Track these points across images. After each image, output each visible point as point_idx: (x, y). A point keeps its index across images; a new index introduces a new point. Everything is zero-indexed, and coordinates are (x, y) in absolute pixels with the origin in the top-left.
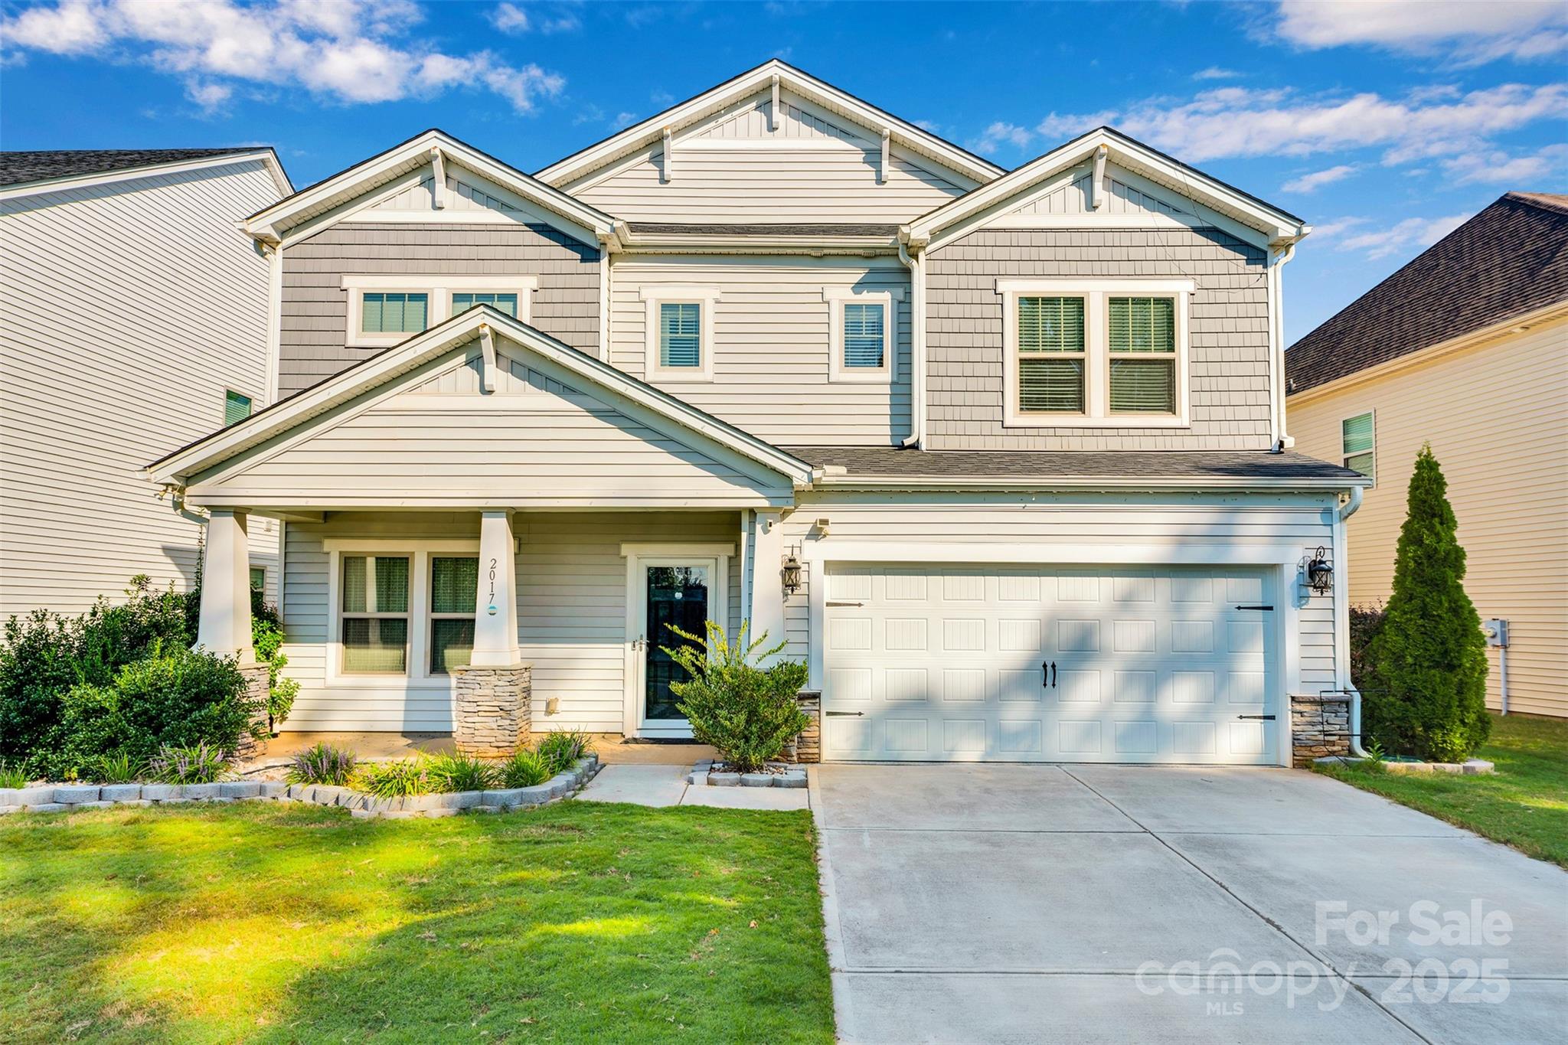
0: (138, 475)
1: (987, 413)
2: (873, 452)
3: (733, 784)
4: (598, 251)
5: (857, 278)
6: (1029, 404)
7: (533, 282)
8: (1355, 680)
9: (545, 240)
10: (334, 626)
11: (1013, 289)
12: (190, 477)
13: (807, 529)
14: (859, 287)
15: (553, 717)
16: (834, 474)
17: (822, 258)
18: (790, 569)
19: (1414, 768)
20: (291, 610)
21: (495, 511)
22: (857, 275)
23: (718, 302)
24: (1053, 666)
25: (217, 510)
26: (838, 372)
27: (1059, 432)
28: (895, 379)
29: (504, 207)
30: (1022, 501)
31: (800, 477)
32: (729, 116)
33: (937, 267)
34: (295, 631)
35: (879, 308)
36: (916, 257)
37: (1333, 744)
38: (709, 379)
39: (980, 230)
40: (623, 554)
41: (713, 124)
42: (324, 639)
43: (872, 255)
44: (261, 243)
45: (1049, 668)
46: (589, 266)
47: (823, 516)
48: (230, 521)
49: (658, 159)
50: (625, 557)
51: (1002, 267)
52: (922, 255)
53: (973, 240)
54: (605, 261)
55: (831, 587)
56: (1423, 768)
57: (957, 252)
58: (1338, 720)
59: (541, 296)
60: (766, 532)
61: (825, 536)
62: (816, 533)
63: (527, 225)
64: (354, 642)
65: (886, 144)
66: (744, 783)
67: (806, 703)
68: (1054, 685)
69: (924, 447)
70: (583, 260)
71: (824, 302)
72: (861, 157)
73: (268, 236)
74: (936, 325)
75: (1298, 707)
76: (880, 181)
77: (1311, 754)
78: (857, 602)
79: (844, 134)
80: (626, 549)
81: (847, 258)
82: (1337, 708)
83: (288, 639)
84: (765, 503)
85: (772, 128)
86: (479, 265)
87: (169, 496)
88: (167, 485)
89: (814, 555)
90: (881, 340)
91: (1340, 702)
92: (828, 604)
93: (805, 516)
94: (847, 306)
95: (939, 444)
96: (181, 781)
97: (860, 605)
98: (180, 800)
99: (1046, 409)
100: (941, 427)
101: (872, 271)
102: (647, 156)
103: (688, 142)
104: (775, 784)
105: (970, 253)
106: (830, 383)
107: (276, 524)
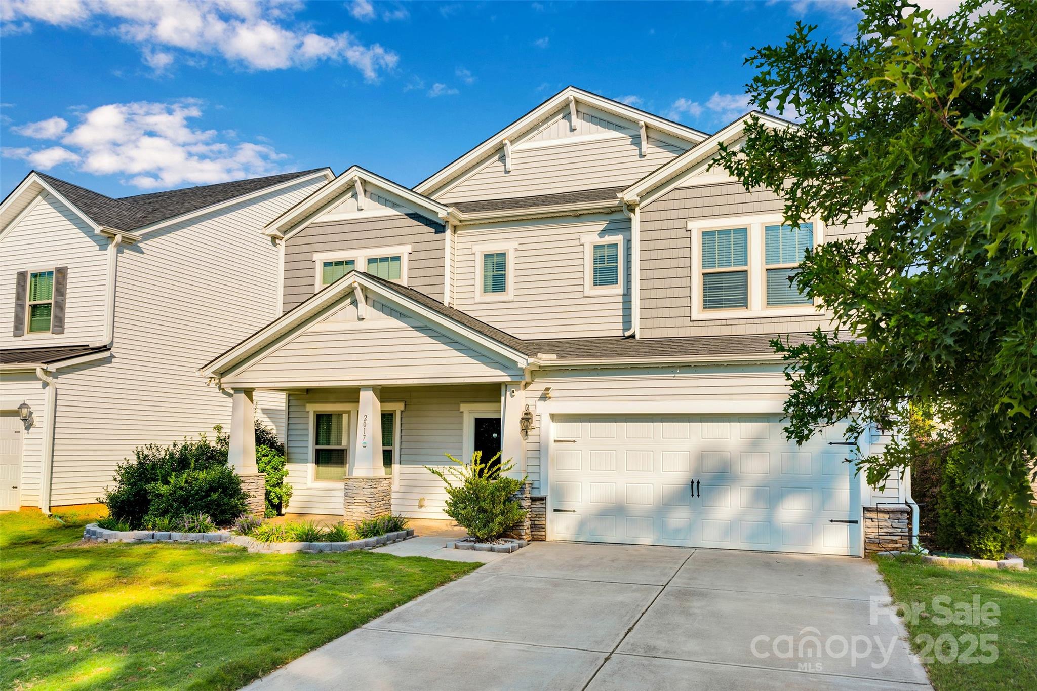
0: (197, 374)
1: (680, 312)
2: (605, 341)
3: (468, 548)
4: (444, 226)
5: (602, 227)
6: (710, 303)
7: (409, 248)
8: (914, 496)
9: (416, 223)
10: (311, 455)
11: (697, 226)
12: (222, 373)
13: (539, 394)
14: (603, 233)
15: (423, 509)
16: (547, 359)
17: (578, 216)
18: (527, 419)
19: (955, 562)
20: (291, 444)
21: (366, 387)
22: (602, 226)
23: (517, 250)
24: (698, 483)
25: (237, 390)
26: (590, 289)
27: (729, 322)
28: (626, 292)
29: (394, 205)
30: (672, 372)
31: (522, 361)
32: (545, 126)
33: (649, 216)
34: (293, 456)
35: (616, 245)
36: (633, 211)
37: (896, 542)
38: (511, 299)
39: (675, 189)
40: (461, 410)
41: (536, 132)
42: (305, 461)
43: (611, 211)
44: (274, 238)
45: (695, 485)
46: (440, 236)
47: (548, 386)
48: (242, 396)
49: (503, 159)
50: (462, 412)
51: (691, 213)
52: (637, 210)
53: (671, 196)
54: (448, 232)
55: (554, 431)
56: (965, 563)
57: (661, 205)
58: (899, 525)
59: (413, 257)
60: (512, 396)
61: (550, 398)
62: (544, 398)
63: (406, 215)
64: (322, 463)
65: (643, 132)
66: (474, 549)
67: (537, 503)
68: (698, 495)
69: (637, 337)
70: (436, 233)
71: (581, 245)
72: (629, 141)
73: (276, 235)
74: (647, 255)
75: (868, 515)
76: (642, 156)
77: (878, 549)
78: (572, 440)
79: (618, 127)
80: (464, 407)
81: (595, 215)
82: (899, 516)
83: (289, 461)
84: (508, 379)
85: (572, 130)
86: (382, 240)
87: (213, 384)
88: (211, 378)
89: (542, 410)
90: (617, 267)
91: (902, 512)
92: (555, 441)
93: (539, 386)
94: (595, 246)
95: (649, 334)
96: (186, 531)
97: (574, 441)
98: (185, 541)
99: (722, 307)
100: (649, 323)
101: (611, 222)
102: (497, 157)
103: (522, 145)
104: (492, 550)
105: (670, 205)
106: (584, 297)
107: (283, 396)
